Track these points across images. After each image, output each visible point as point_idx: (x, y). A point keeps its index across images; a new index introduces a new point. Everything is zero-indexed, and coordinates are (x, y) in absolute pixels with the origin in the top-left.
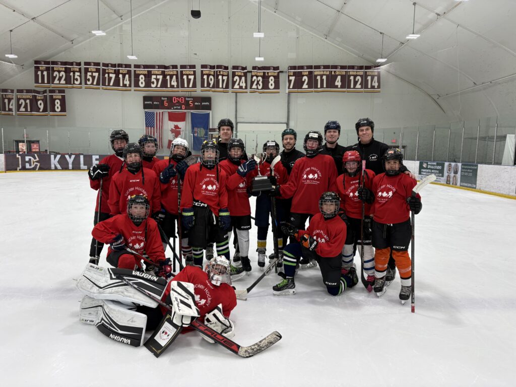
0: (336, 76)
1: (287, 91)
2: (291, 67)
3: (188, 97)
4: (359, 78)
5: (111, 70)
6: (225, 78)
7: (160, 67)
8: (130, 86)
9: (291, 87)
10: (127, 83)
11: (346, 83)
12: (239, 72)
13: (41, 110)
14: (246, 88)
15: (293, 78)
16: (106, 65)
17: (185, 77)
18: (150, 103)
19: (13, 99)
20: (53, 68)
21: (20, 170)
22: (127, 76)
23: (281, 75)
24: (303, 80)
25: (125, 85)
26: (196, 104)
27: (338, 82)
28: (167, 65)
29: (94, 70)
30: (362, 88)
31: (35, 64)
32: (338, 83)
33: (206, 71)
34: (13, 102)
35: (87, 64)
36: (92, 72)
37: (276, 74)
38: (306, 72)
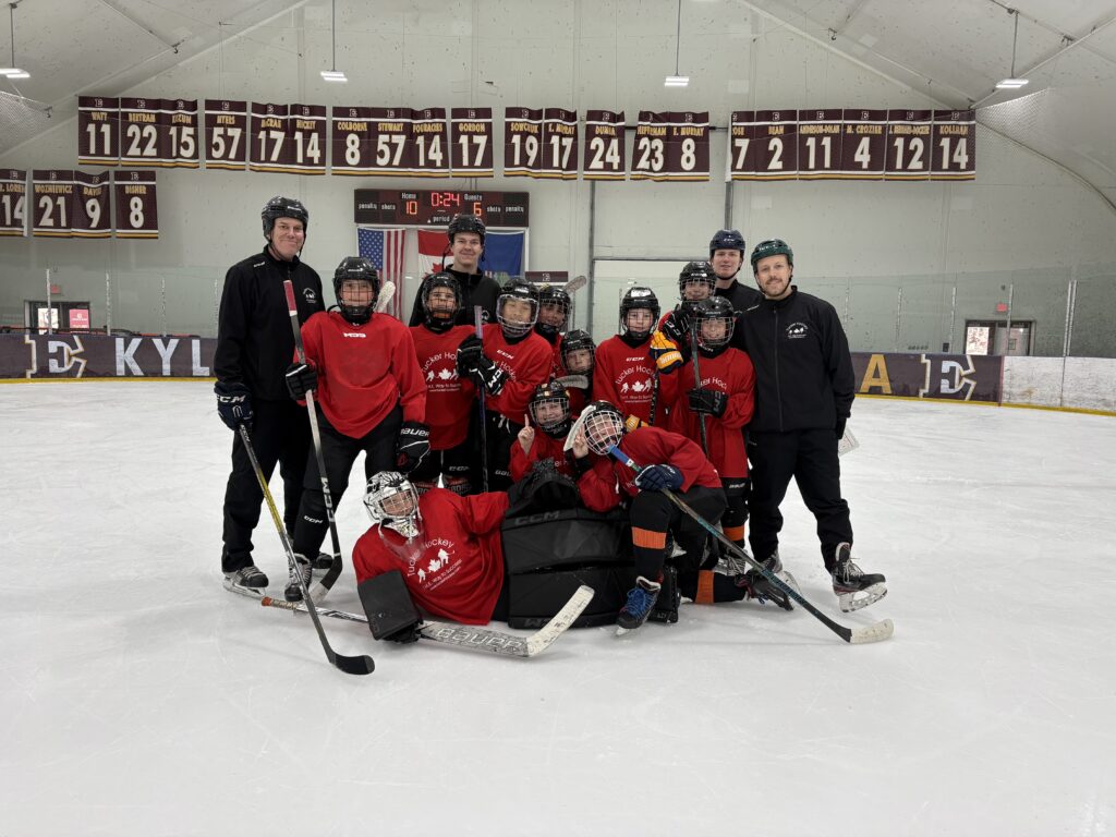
0: (857, 139)
1: (729, 176)
2: (738, 113)
3: (470, 193)
4: (917, 142)
5: (273, 119)
6: (568, 142)
7: (399, 112)
8: (322, 162)
9: (740, 165)
10: (315, 154)
11: (882, 156)
12: (604, 126)
13: (94, 225)
14: (622, 167)
15: (743, 144)
16: (262, 109)
17: (464, 140)
18: (372, 206)
19: (23, 194)
20: (125, 115)
21: (33, 376)
22: (315, 136)
23: (712, 136)
24: (771, 148)
25: (308, 161)
26: (491, 209)
27: (862, 153)
28: (418, 108)
29: (231, 121)
30: (925, 168)
31: (81, 105)
32: (863, 155)
33: (520, 123)
34: (24, 202)
35: (211, 104)
36: (225, 126)
37: (699, 133)
38: (777, 126)
